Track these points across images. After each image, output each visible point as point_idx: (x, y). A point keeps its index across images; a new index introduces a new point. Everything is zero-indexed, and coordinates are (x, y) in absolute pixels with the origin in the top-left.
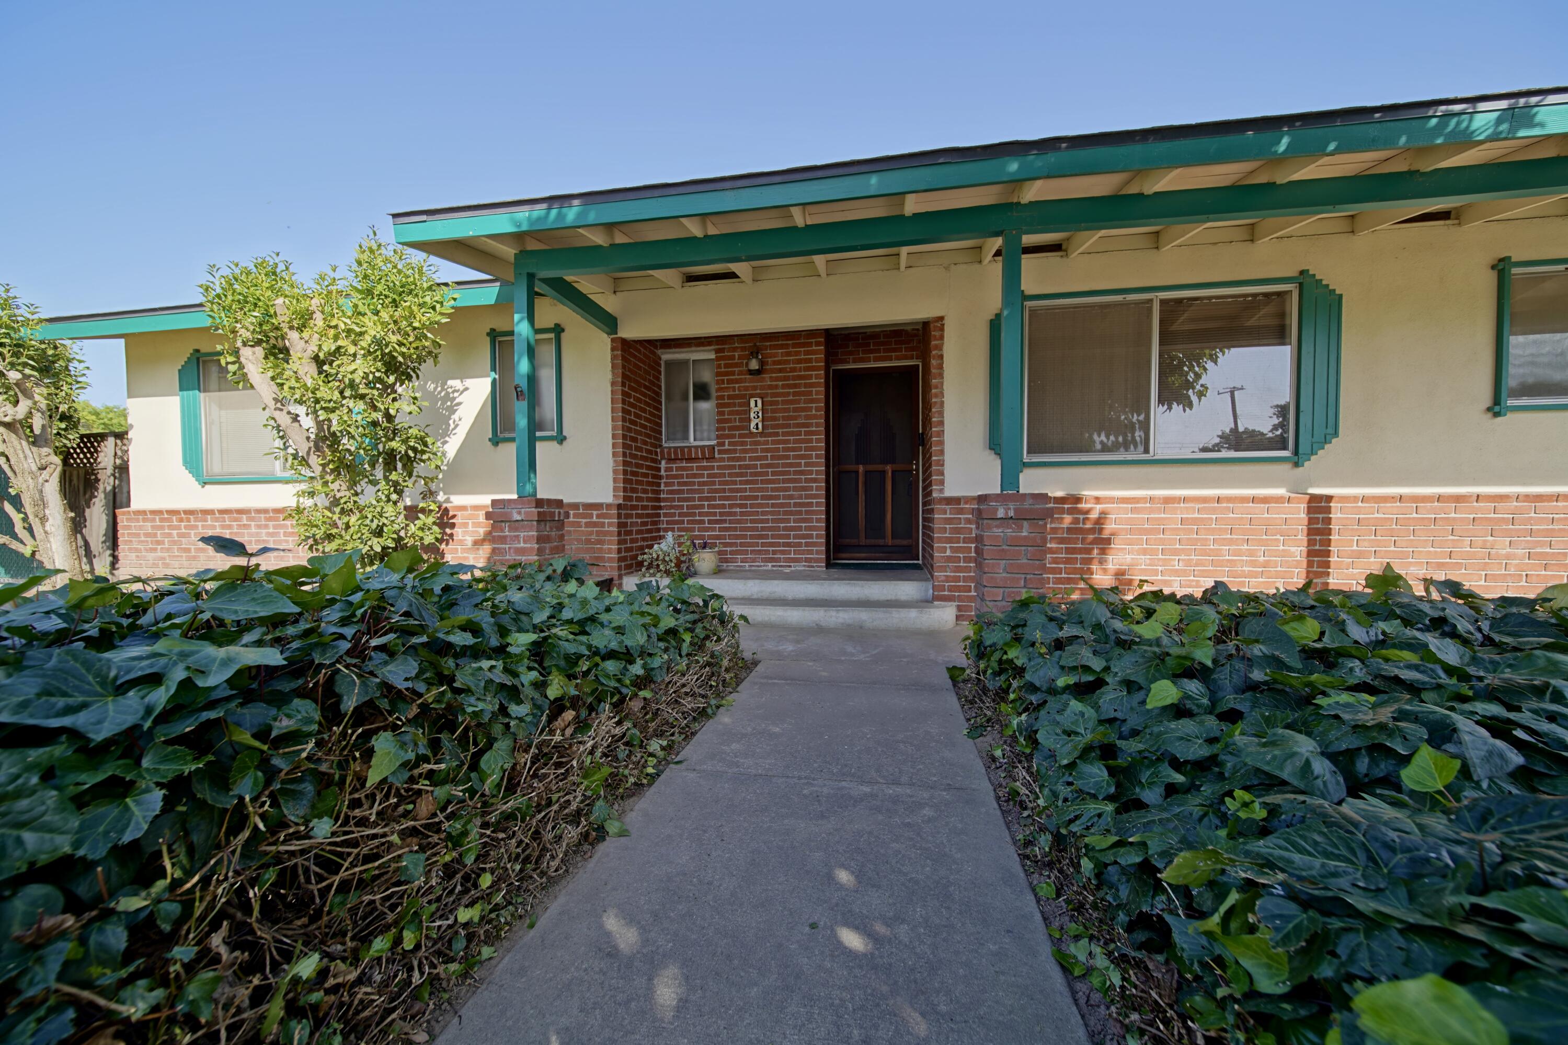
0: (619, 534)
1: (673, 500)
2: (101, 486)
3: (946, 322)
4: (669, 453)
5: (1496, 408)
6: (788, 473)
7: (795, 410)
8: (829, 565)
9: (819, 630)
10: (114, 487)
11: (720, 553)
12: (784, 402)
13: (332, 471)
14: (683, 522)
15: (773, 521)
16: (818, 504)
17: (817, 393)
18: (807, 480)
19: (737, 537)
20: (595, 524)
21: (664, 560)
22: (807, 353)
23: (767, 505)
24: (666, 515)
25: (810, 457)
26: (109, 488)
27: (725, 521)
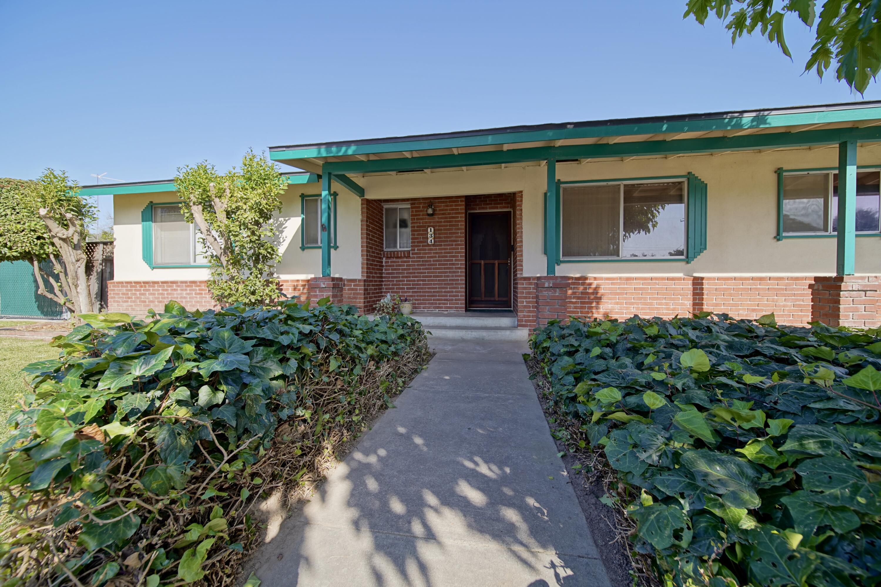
0: (365, 294)
1: (389, 277)
2: (95, 269)
3: (523, 193)
4: (387, 254)
5: (778, 237)
6: (446, 264)
7: (450, 233)
8: (466, 310)
9: (463, 340)
10: (102, 270)
11: (413, 304)
12: (445, 230)
13: (232, 263)
14: (394, 288)
15: (439, 288)
16: (462, 280)
17: (461, 225)
18: (456, 268)
19: (421, 296)
20: (353, 289)
21: (386, 307)
22: (456, 205)
23: (436, 280)
24: (385, 285)
25: (458, 256)
26: (99, 270)
27: (415, 288)
